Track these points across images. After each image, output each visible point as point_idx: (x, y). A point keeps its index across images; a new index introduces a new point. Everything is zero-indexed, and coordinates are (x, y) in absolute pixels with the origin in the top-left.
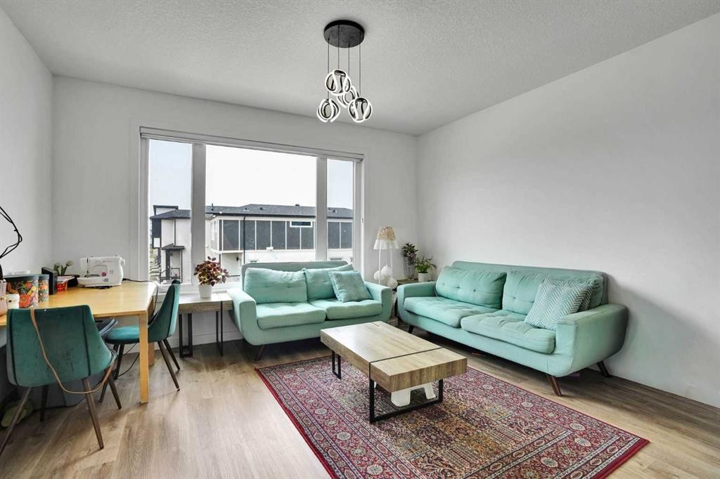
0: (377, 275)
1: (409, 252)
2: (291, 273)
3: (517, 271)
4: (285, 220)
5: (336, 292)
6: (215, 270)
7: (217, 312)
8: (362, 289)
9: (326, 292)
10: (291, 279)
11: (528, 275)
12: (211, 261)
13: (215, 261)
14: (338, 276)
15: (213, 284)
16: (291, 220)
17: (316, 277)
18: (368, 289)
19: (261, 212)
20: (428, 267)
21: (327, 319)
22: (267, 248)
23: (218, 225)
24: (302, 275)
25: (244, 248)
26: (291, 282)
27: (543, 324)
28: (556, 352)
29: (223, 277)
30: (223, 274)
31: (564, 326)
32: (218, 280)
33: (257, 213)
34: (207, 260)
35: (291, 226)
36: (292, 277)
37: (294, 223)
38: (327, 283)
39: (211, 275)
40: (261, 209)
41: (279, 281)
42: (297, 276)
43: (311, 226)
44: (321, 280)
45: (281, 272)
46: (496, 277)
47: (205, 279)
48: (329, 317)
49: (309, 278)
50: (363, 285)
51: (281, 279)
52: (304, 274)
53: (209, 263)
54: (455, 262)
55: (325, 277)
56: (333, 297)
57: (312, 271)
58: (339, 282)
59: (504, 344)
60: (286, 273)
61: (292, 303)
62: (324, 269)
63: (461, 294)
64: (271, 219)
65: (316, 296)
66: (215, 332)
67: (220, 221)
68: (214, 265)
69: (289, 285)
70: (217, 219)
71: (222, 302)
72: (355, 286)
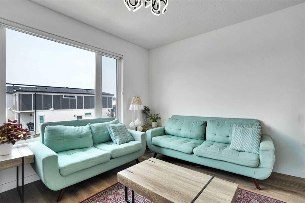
0: (131, 124)
1: (146, 111)
2: (80, 127)
3: (214, 120)
4: (61, 94)
5: (112, 138)
6: (15, 131)
7: (18, 168)
8: (128, 135)
9: (105, 138)
10: (81, 132)
11: (220, 122)
12: (11, 123)
13: (15, 124)
14: (113, 128)
15: (14, 143)
16: (64, 95)
17: (98, 129)
18: (131, 134)
19: (46, 90)
20: (157, 118)
21: (111, 158)
22: (50, 109)
23: (18, 97)
24: (89, 128)
25: (36, 108)
26: (82, 134)
27: (244, 149)
28: (261, 166)
29: (24, 135)
30: (24, 133)
31: (266, 152)
32: (19, 139)
33: (44, 91)
34: (7, 122)
35: (64, 98)
36: (82, 130)
37: (65, 96)
38: (106, 132)
39: (12, 135)
40: (46, 88)
41: (73, 134)
42: (85, 129)
43: (75, 98)
44: (102, 131)
45: (73, 127)
46: (202, 123)
47: (4, 139)
48: (113, 157)
49: (93, 130)
50: (128, 132)
51: (74, 132)
52: (90, 127)
53: (9, 125)
54: (172, 116)
55: (104, 128)
56: (109, 141)
57: (95, 125)
58: (114, 131)
59: (225, 162)
60: (77, 127)
61: (83, 148)
62: (102, 123)
63: (183, 133)
64: (52, 94)
65: (99, 141)
66: (16, 179)
67: (19, 95)
68: (15, 126)
69: (81, 136)
70: (17, 93)
71: (23, 158)
72: (124, 133)
